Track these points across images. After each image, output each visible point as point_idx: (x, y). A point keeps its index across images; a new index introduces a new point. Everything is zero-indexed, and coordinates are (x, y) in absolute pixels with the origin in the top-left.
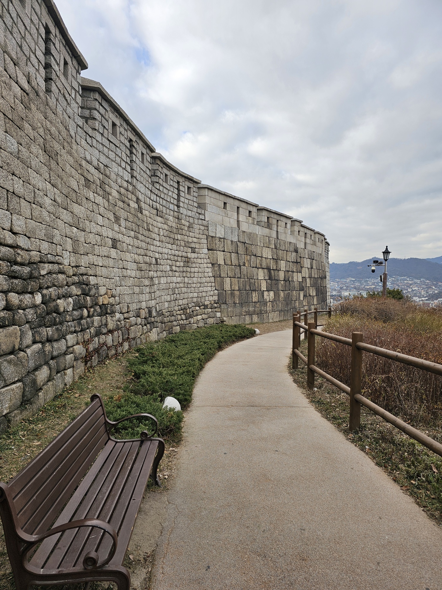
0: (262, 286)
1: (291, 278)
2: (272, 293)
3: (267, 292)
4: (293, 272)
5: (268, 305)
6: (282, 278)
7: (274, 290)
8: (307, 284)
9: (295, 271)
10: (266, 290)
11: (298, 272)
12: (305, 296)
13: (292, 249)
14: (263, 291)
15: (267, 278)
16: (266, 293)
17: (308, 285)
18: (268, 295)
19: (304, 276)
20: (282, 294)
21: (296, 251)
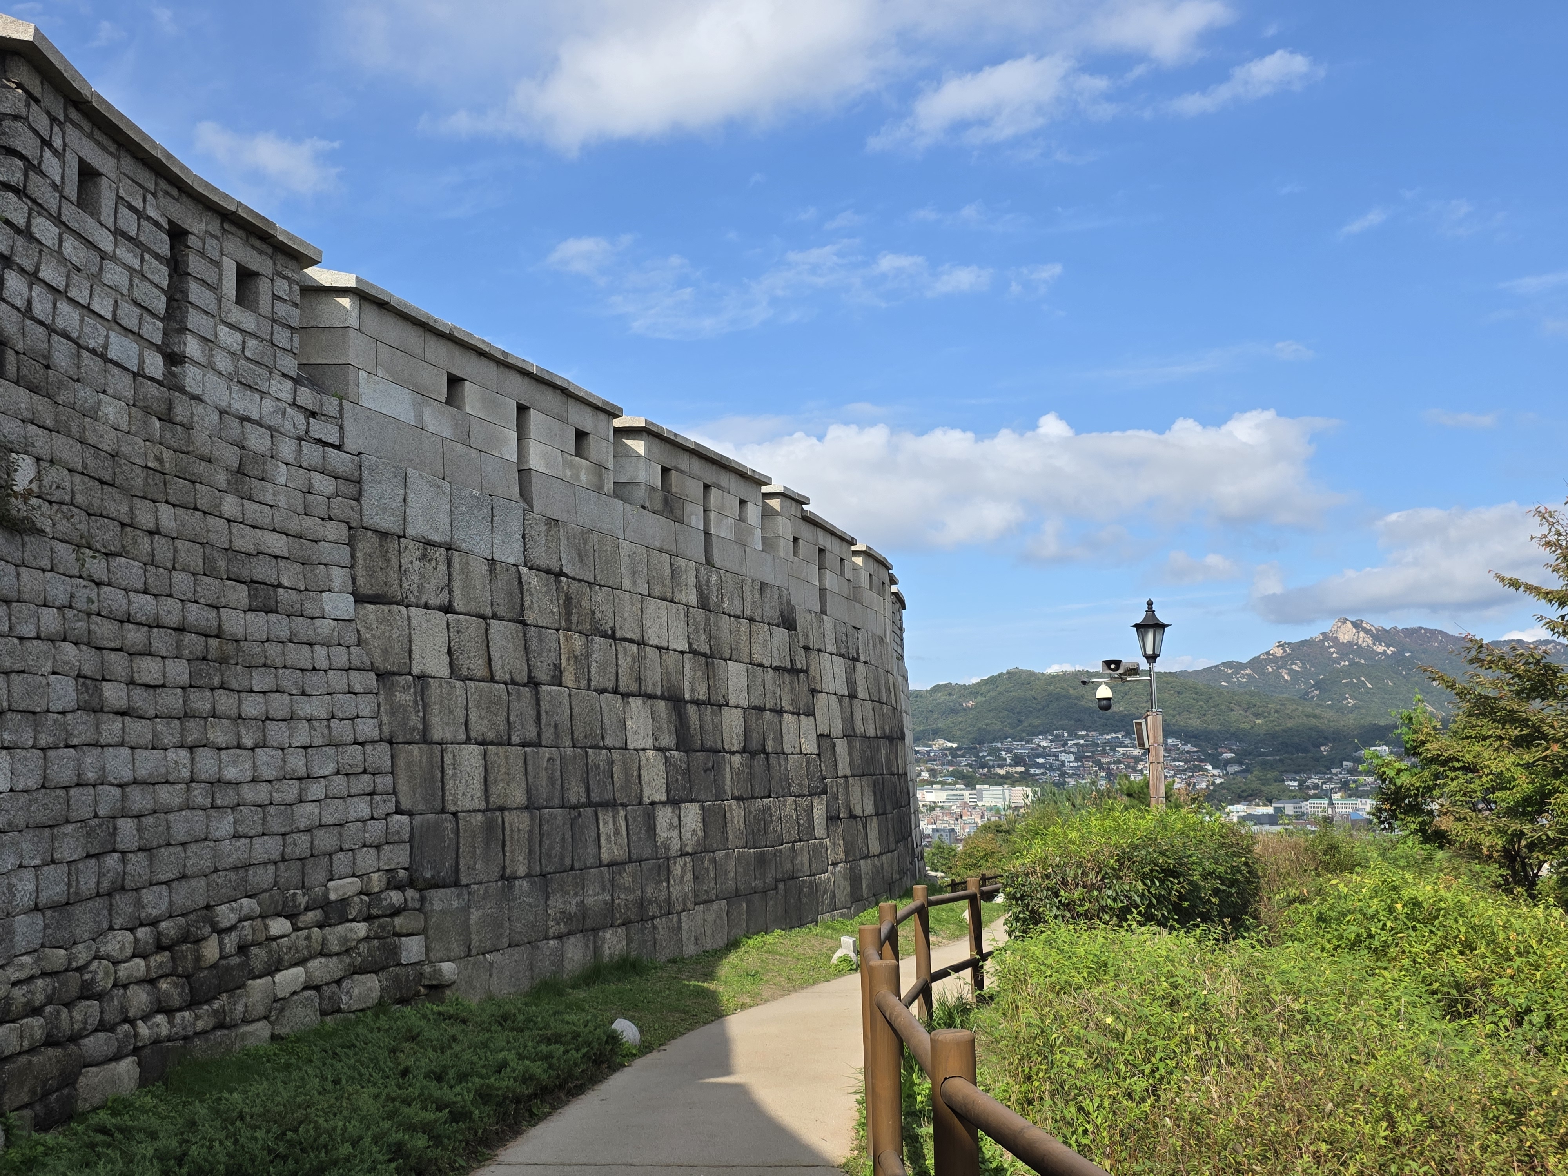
0: (645, 779)
1: (774, 739)
2: (692, 814)
3: (669, 810)
4: (780, 712)
5: (677, 870)
6: (735, 742)
7: (703, 797)
8: (840, 766)
9: (786, 706)
10: (664, 798)
11: (798, 714)
12: (832, 819)
13: (771, 612)
14: (653, 803)
15: (668, 740)
16: (664, 816)
17: (844, 768)
18: (675, 821)
19: (826, 732)
20: (736, 814)
21: (788, 622)
